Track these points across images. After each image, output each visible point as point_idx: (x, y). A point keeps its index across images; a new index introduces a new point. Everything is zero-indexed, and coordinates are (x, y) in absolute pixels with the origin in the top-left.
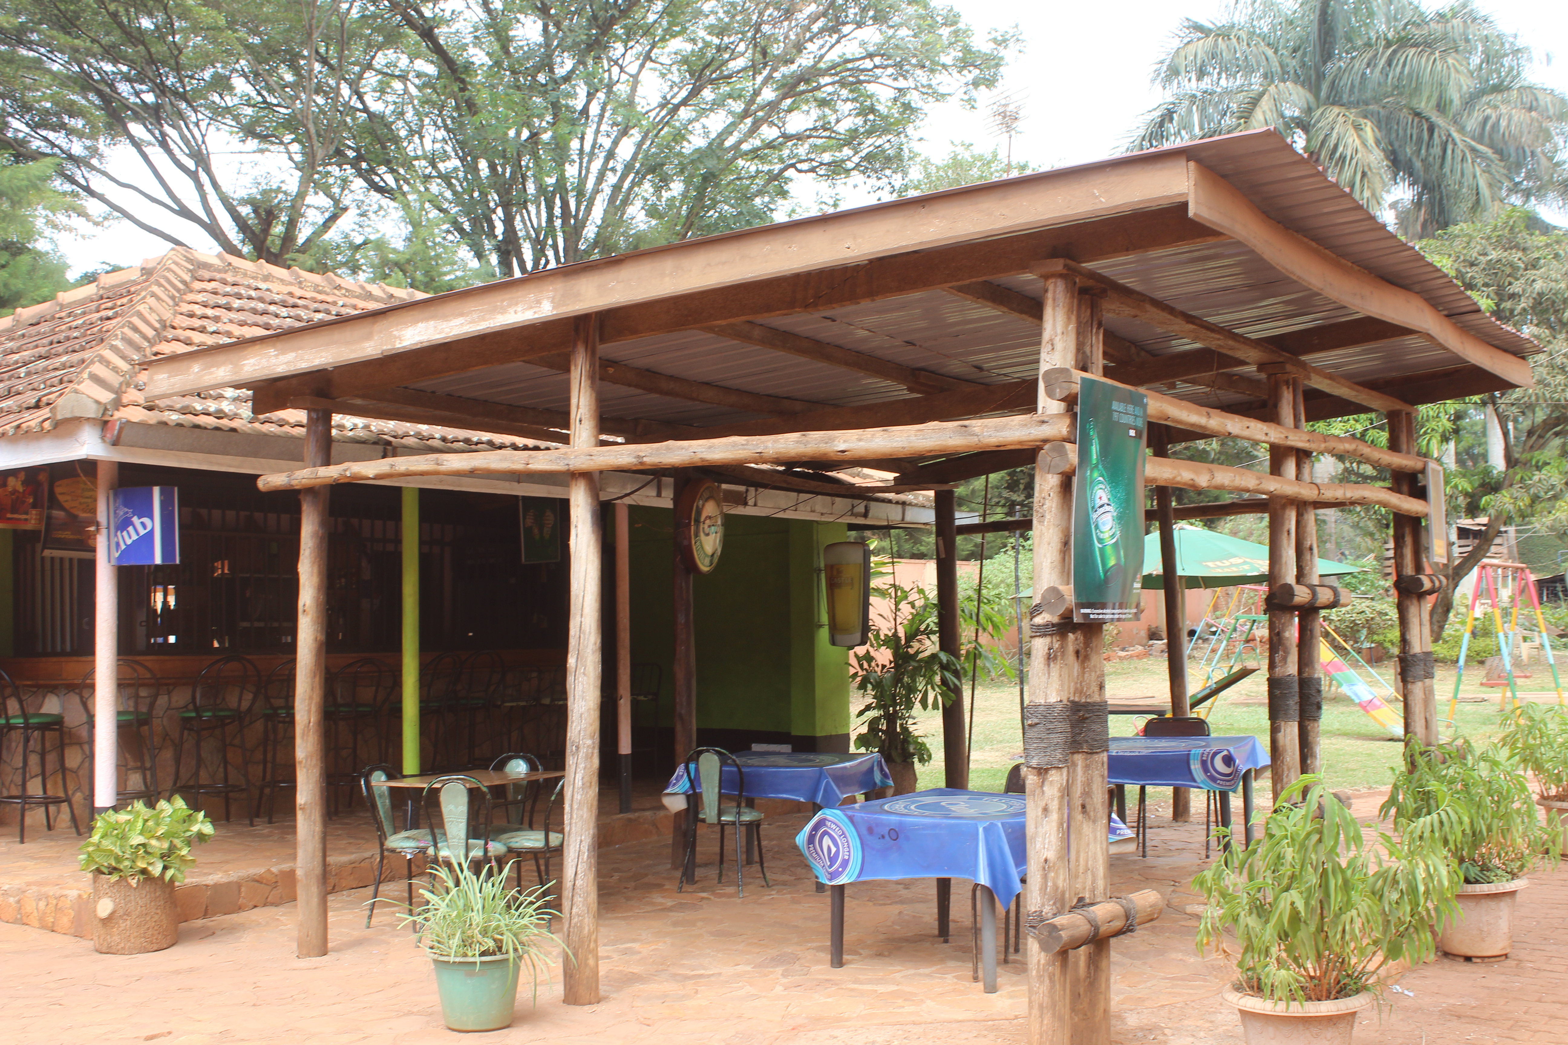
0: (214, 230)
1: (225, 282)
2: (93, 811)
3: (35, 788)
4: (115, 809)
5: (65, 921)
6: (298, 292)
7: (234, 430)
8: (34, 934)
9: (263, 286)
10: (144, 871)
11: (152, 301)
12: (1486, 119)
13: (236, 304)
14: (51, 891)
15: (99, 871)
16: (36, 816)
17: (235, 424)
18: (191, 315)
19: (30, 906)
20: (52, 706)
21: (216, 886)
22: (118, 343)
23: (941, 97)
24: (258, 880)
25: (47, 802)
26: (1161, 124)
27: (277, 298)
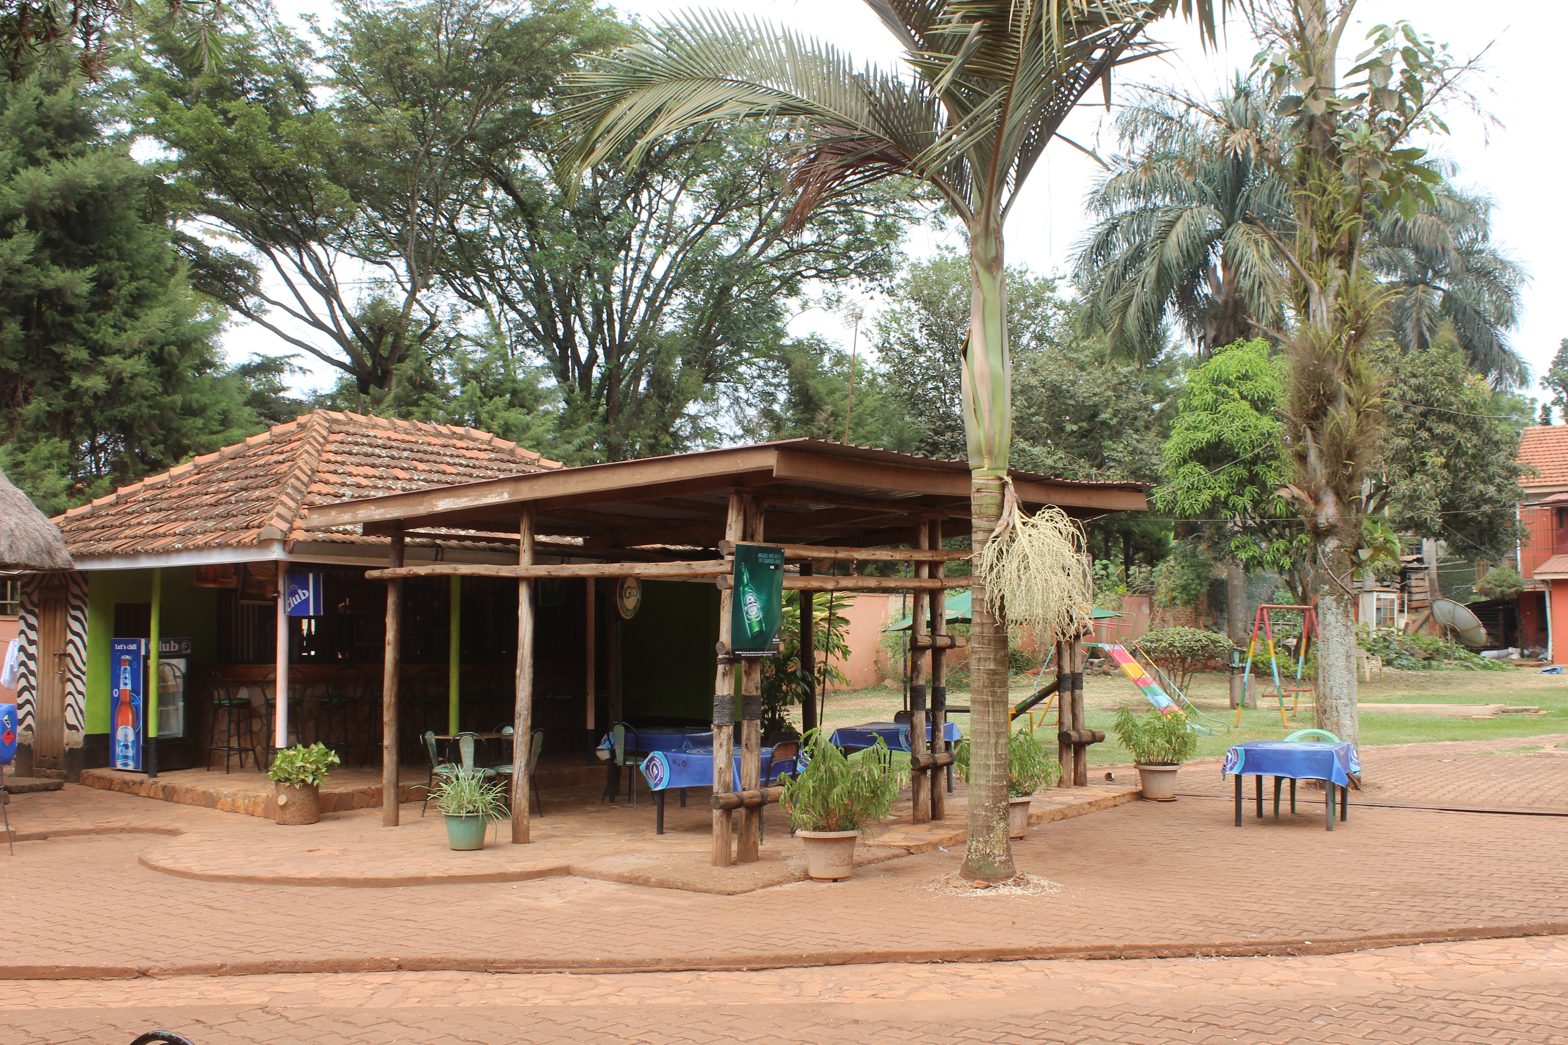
0: (339, 336)
1: (348, 434)
2: (275, 751)
3: (234, 743)
4: (288, 748)
5: (259, 810)
6: (394, 436)
7: (353, 543)
8: (242, 817)
9: (372, 433)
10: (303, 781)
11: (305, 456)
12: (1397, 220)
13: (356, 449)
14: (252, 794)
15: (279, 781)
16: (235, 759)
17: (353, 538)
18: (328, 462)
19: (240, 802)
20: (243, 693)
21: (340, 795)
22: (289, 490)
23: (915, 221)
24: (363, 792)
25: (241, 751)
26: (1107, 235)
27: (380, 442)
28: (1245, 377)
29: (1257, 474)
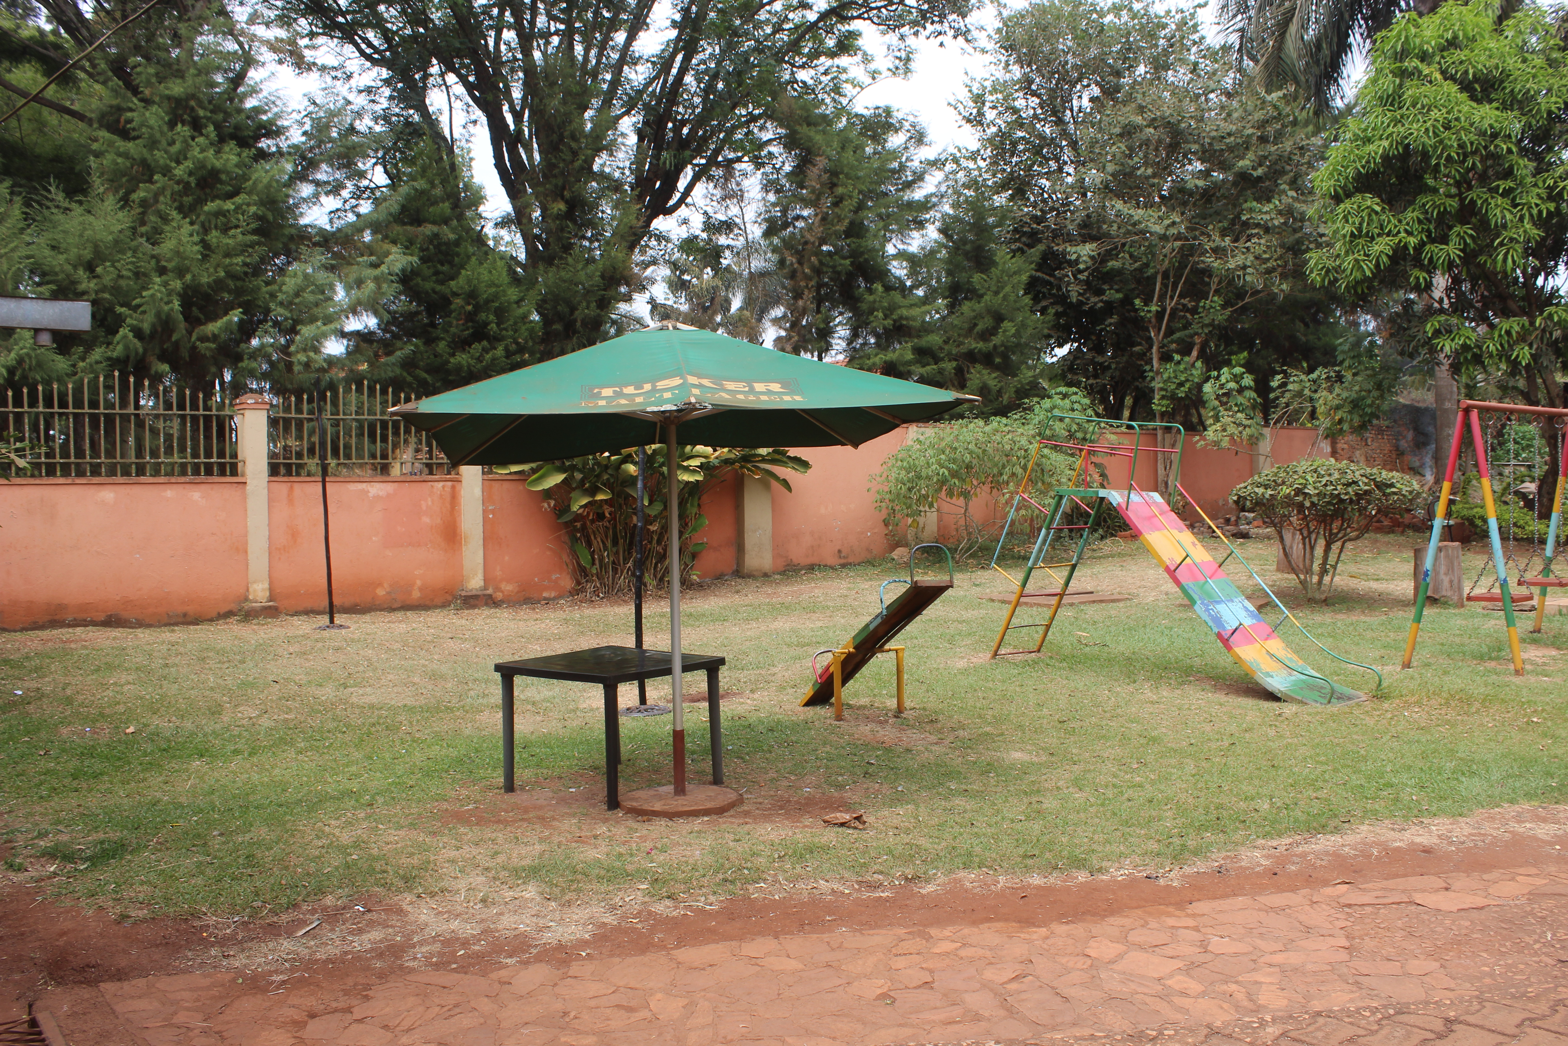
28: (1453, 44)
29: (1473, 202)
